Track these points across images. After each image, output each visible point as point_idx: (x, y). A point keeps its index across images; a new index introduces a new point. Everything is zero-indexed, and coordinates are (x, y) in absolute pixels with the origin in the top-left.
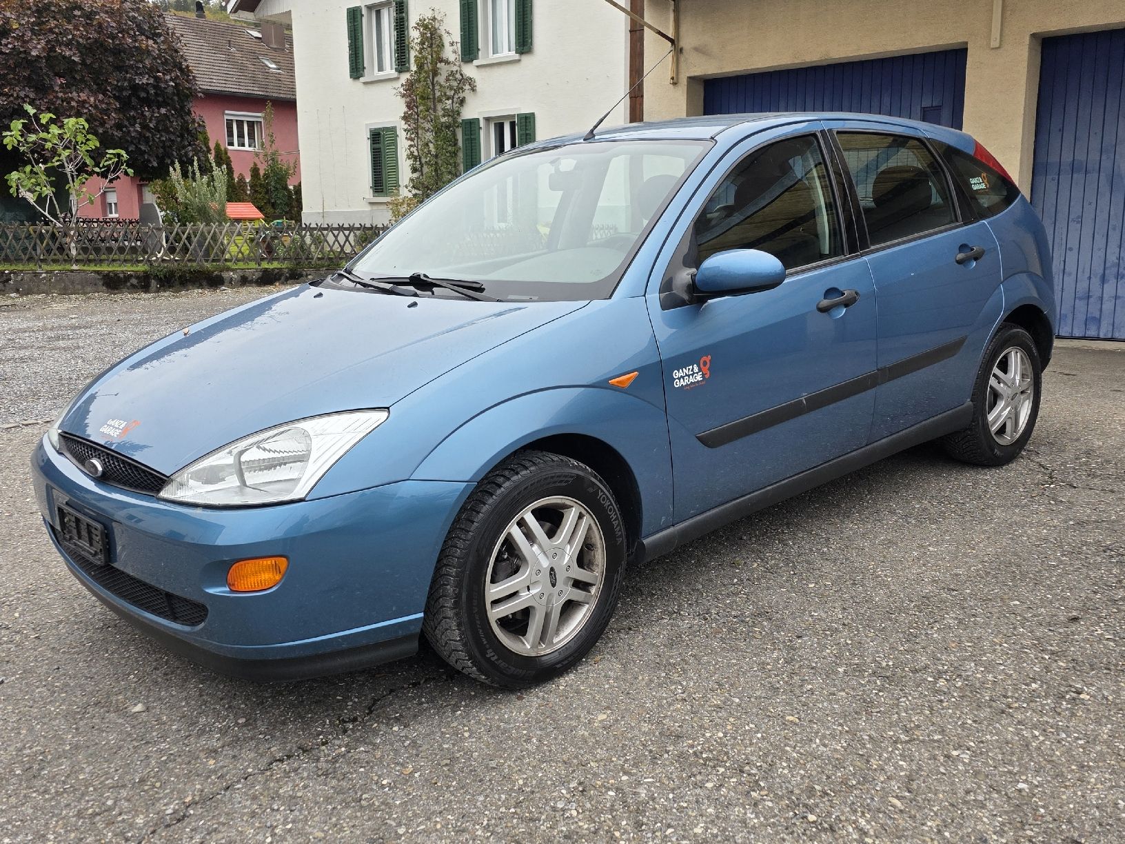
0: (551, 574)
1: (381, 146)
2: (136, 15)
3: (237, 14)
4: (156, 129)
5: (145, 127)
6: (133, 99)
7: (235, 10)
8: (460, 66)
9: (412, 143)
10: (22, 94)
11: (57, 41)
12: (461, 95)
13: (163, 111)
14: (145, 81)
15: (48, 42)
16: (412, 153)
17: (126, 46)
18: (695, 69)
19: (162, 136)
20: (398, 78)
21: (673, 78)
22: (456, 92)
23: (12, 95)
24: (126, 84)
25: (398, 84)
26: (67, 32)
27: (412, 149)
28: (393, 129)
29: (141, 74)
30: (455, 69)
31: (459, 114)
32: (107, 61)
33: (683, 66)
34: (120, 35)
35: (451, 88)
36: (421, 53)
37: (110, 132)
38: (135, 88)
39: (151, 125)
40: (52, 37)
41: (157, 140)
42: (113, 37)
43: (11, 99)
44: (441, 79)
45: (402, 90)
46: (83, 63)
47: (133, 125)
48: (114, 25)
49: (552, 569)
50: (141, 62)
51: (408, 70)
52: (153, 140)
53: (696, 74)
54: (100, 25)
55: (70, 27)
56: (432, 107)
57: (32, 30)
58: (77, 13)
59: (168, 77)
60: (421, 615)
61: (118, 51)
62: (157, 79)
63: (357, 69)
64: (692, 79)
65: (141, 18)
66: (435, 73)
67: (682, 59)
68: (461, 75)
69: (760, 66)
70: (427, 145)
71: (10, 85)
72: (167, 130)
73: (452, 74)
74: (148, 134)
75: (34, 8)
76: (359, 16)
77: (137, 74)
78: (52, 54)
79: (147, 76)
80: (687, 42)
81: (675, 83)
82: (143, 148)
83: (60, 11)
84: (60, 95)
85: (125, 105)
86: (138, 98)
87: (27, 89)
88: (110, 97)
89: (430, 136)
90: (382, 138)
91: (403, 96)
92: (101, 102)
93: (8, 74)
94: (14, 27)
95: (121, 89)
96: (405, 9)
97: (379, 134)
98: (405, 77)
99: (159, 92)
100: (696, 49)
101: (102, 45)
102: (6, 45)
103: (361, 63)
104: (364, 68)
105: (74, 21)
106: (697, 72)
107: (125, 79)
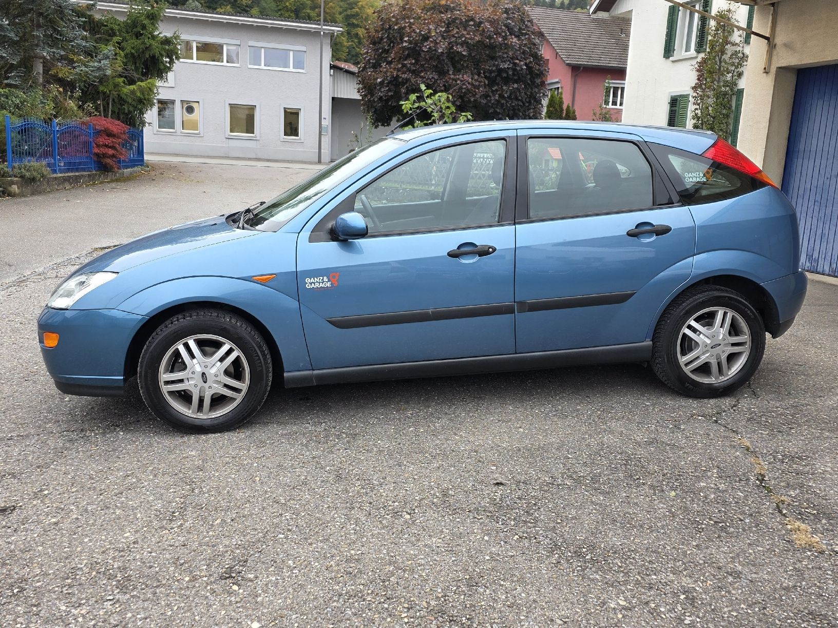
0: (203, 376)
1: (677, 108)
2: (511, 22)
3: (596, 15)
4: (509, 97)
5: (501, 96)
6: (498, 78)
7: (595, 12)
8: (743, 47)
9: (698, 107)
10: (431, 76)
11: (456, 42)
12: (740, 70)
13: (516, 86)
14: (506, 66)
15: (449, 44)
16: (696, 114)
17: (498, 43)
18: (783, 61)
19: (512, 102)
20: (696, 57)
21: (765, 69)
22: (737, 67)
23: (425, 78)
24: (494, 68)
25: (694, 62)
26: (463, 35)
27: (697, 111)
28: (687, 96)
29: (505, 62)
30: (738, 49)
31: (736, 85)
32: (485, 54)
33: (774, 58)
34: (495, 36)
35: (733, 64)
36: (714, 37)
37: (479, 100)
38: (500, 71)
39: (506, 95)
40: (453, 39)
41: (509, 105)
42: (490, 38)
43: (425, 80)
44: (726, 57)
45: (696, 66)
46: (470, 55)
47: (494, 95)
48: (492, 30)
49: (203, 374)
50: (506, 53)
51: (705, 51)
52: (507, 105)
53: (783, 65)
54: (483, 31)
55: (465, 33)
56: (717, 79)
57: (442, 36)
58: (472, 23)
59: (522, 63)
60: (122, 378)
61: (492, 47)
62: (515, 64)
63: (668, 51)
64: (780, 69)
65: (514, 24)
66: (723, 52)
67: (775, 53)
68: (743, 54)
69: (829, 59)
70: (707, 108)
71: (425, 70)
72: (517, 99)
73: (736, 53)
74: (503, 101)
75: (447, 22)
76: (677, 11)
77: (502, 62)
78: (452, 51)
79: (508, 63)
80: (779, 40)
81: (766, 71)
82: (498, 111)
83: (461, 23)
84: (452, 76)
85: (492, 82)
86: (502, 78)
87: (434, 73)
88: (482, 77)
89: (711, 101)
90: (678, 103)
91: (698, 71)
92: (476, 80)
93: (425, 64)
94: (433, 35)
95: (491, 72)
96: (709, 5)
97: (677, 100)
98: (702, 55)
99: (516, 73)
100: (786, 45)
101: (483, 43)
102: (426, 46)
103: (672, 47)
104: (674, 50)
105: (468, 29)
106: (784, 63)
107: (494, 65)
